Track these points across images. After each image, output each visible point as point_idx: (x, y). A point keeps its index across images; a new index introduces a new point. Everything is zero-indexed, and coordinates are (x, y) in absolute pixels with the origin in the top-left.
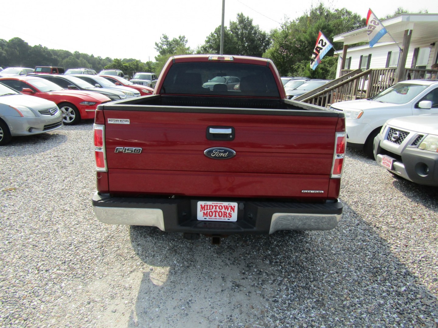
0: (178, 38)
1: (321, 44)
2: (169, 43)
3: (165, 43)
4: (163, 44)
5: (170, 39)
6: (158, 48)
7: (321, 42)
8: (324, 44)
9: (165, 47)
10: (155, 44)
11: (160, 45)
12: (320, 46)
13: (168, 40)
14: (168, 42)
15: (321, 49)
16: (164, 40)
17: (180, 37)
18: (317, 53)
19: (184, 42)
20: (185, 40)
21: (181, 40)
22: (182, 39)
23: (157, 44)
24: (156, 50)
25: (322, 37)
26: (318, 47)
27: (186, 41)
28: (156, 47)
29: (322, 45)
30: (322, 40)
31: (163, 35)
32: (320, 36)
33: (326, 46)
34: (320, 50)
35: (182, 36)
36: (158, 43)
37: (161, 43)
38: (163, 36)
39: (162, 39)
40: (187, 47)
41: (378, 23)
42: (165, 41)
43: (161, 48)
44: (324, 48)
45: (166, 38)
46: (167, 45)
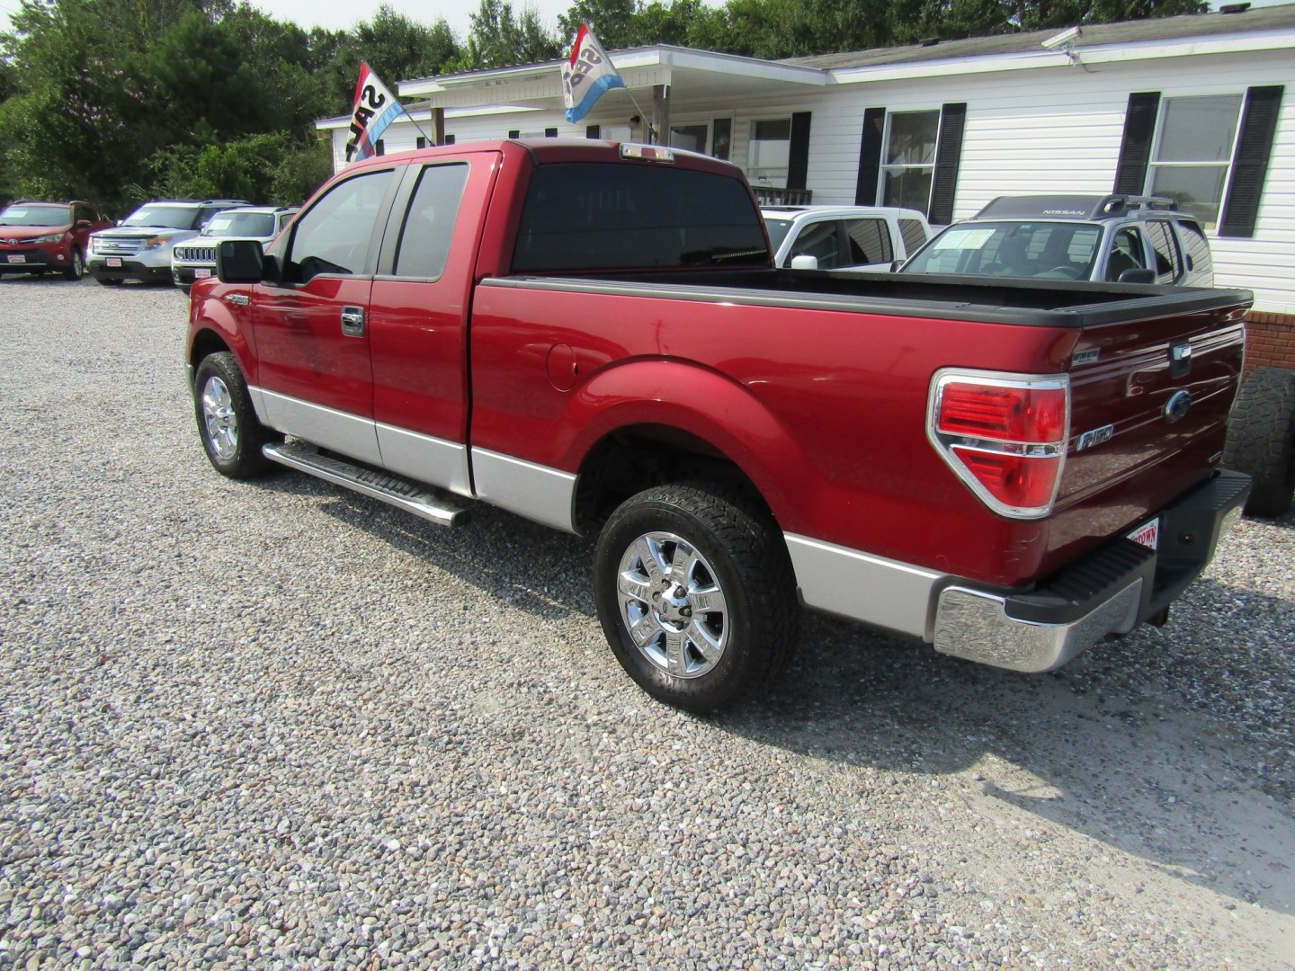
1: (367, 99)
7: (368, 93)
8: (377, 100)
12: (365, 104)
15: (370, 114)
18: (360, 126)
25: (371, 79)
26: (361, 110)
29: (372, 103)
30: (371, 89)
32: (366, 76)
33: (385, 106)
34: (366, 118)
41: (598, 58)
44: (377, 111)
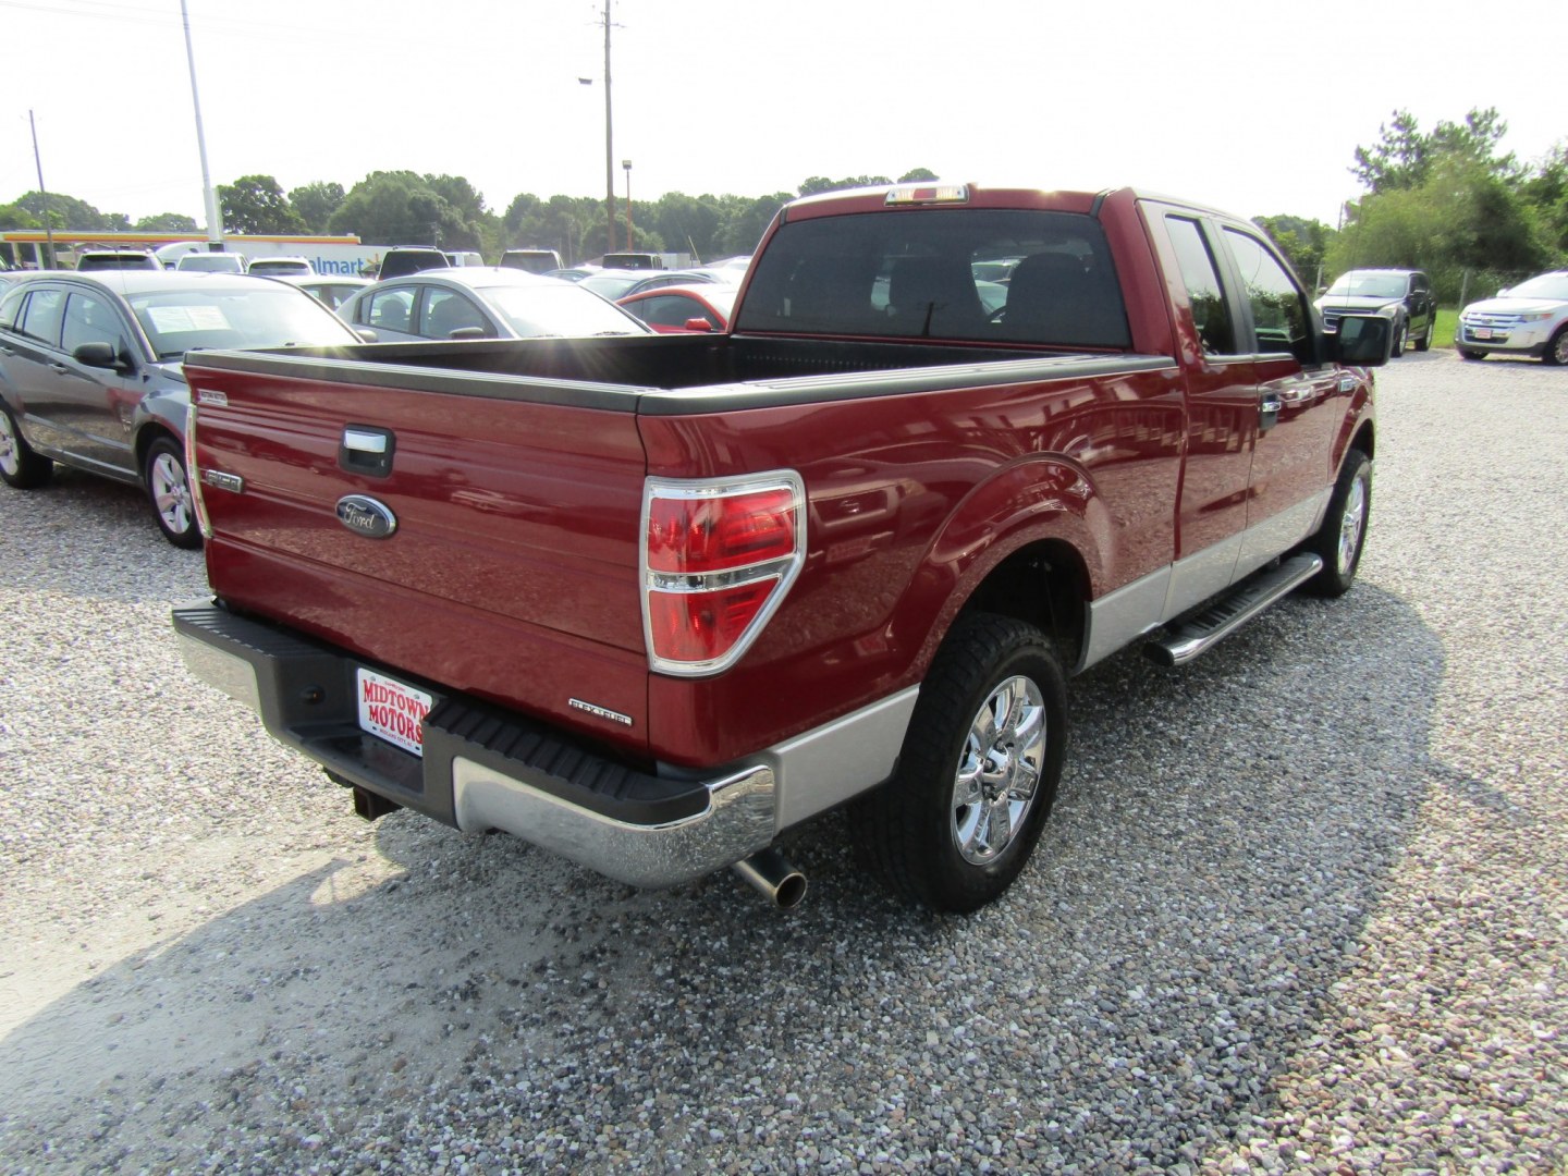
0: (1461, 122)
2: (1418, 146)
3: (1398, 145)
4: (1386, 152)
5: (1424, 130)
6: (1364, 169)
9: (1395, 162)
10: (1354, 154)
11: (1374, 155)
13: (1414, 133)
14: (1411, 139)
16: (1397, 133)
17: (1470, 117)
19: (1489, 135)
20: (1494, 125)
21: (1475, 126)
22: (1481, 123)
23: (1361, 155)
24: (1356, 176)
27: (1499, 128)
28: (1356, 164)
31: (1395, 113)
35: (1481, 111)
36: (1366, 148)
37: (1379, 149)
38: (1395, 119)
39: (1388, 129)
40: (1497, 154)
42: (1399, 139)
43: (1378, 166)
45: (1405, 124)
46: (1406, 152)
